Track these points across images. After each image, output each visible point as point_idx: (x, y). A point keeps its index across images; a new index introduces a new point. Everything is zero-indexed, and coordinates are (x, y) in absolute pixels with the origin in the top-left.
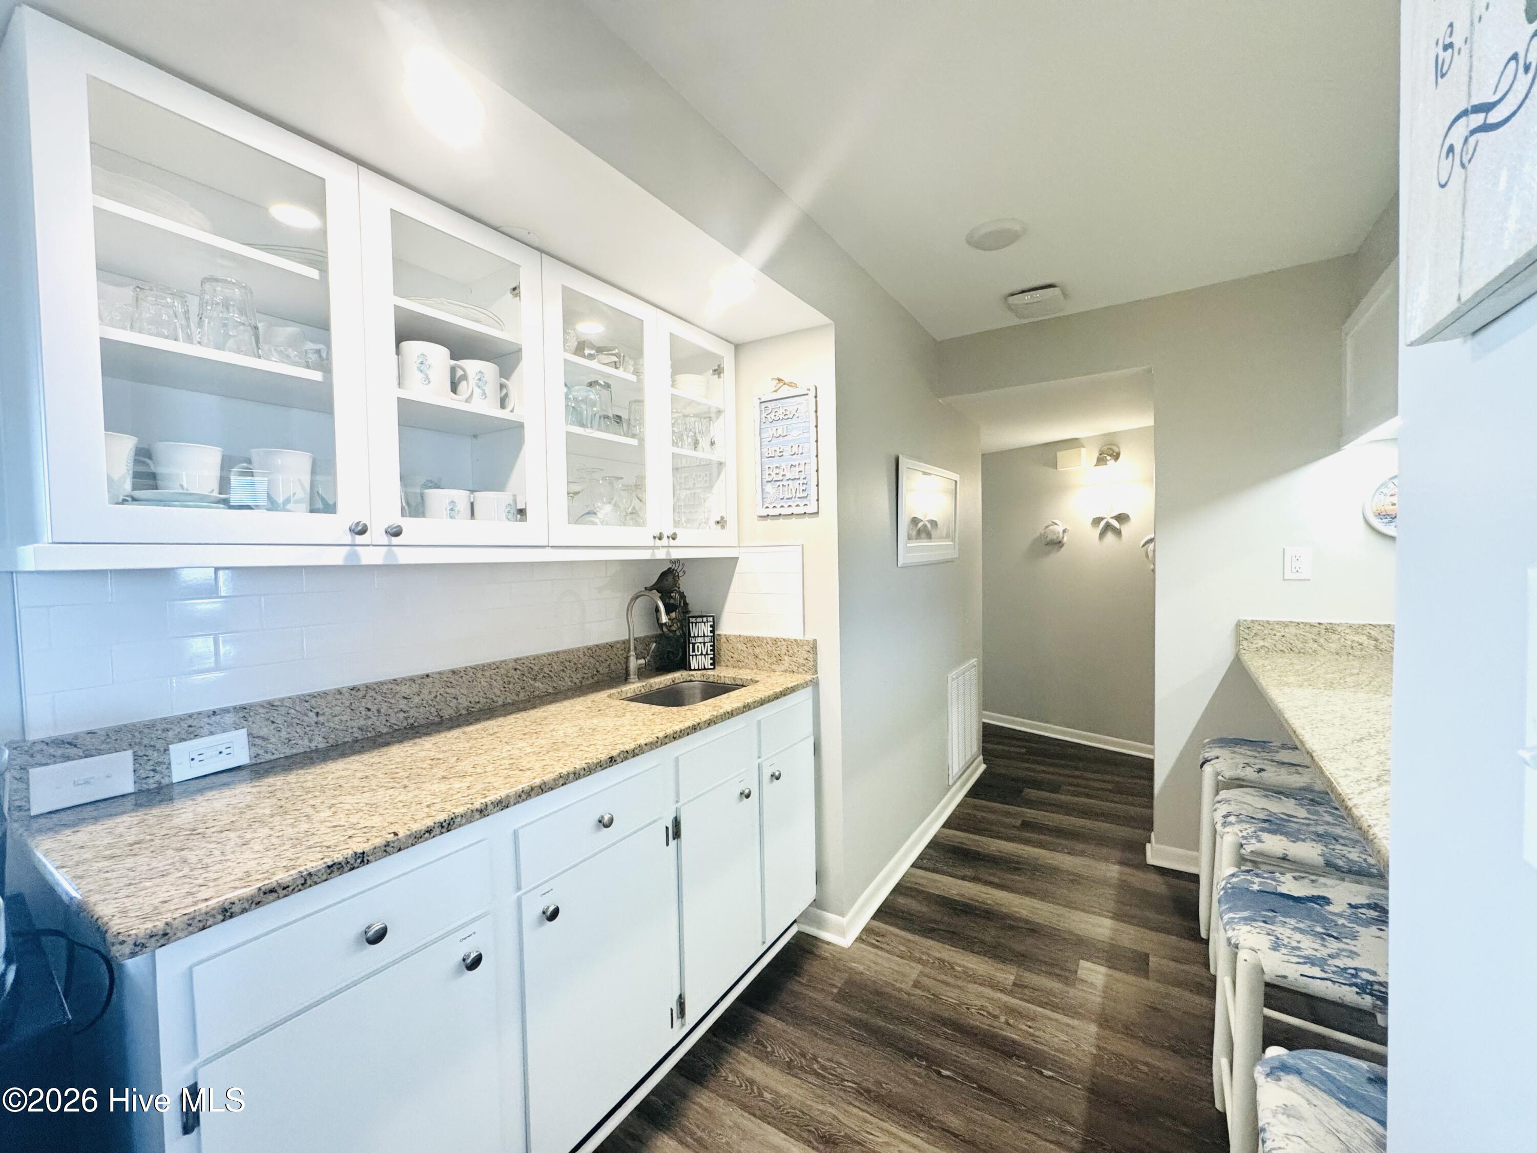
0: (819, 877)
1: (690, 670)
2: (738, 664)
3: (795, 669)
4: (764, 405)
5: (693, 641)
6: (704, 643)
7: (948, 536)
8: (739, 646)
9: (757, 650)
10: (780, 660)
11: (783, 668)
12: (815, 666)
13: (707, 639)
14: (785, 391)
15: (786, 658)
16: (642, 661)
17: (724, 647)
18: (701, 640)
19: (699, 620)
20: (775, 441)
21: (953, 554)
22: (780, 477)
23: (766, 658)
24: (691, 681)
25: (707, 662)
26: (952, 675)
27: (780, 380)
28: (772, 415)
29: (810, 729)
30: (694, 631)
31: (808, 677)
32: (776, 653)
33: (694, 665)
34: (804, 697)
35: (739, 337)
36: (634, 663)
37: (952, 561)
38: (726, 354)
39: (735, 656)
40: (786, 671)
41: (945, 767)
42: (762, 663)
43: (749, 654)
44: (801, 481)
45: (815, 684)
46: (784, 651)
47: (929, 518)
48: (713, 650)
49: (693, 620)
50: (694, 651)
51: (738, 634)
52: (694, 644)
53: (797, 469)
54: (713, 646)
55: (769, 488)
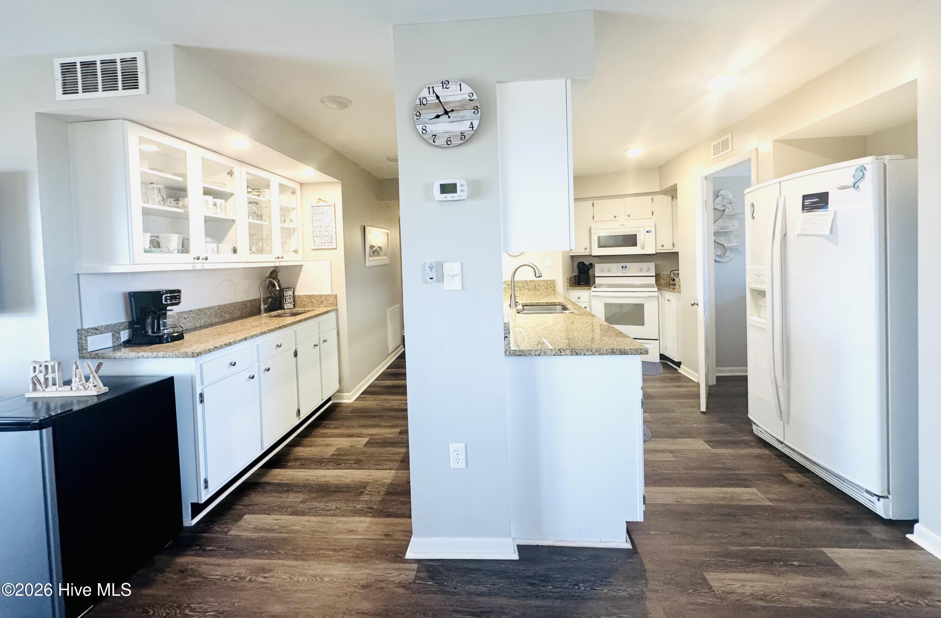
0: (340, 381)
1: (284, 309)
2: (304, 306)
3: (329, 305)
4: (313, 208)
5: (285, 298)
6: (290, 298)
7: (385, 255)
8: (304, 299)
9: (313, 300)
10: (322, 302)
11: (324, 306)
12: (337, 303)
13: (291, 297)
14: (322, 203)
15: (325, 302)
16: (266, 306)
17: (297, 300)
18: (288, 297)
19: (288, 289)
20: (318, 221)
21: (388, 262)
22: (321, 235)
23: (316, 302)
24: (285, 313)
25: (291, 306)
26: (388, 310)
27: (320, 199)
28: (317, 212)
29: (335, 326)
30: (285, 294)
31: (334, 307)
32: (320, 300)
33: (286, 307)
34: (332, 315)
35: (301, 182)
36: (263, 307)
37: (387, 265)
38: (297, 187)
39: (303, 303)
40: (325, 307)
41: (387, 347)
42: (315, 304)
43: (309, 302)
44: (330, 237)
45: (337, 310)
46: (324, 299)
47: (378, 246)
48: (294, 301)
49: (285, 290)
50: (286, 302)
51: (304, 294)
52: (286, 299)
53: (328, 232)
54: (294, 299)
55: (316, 238)
